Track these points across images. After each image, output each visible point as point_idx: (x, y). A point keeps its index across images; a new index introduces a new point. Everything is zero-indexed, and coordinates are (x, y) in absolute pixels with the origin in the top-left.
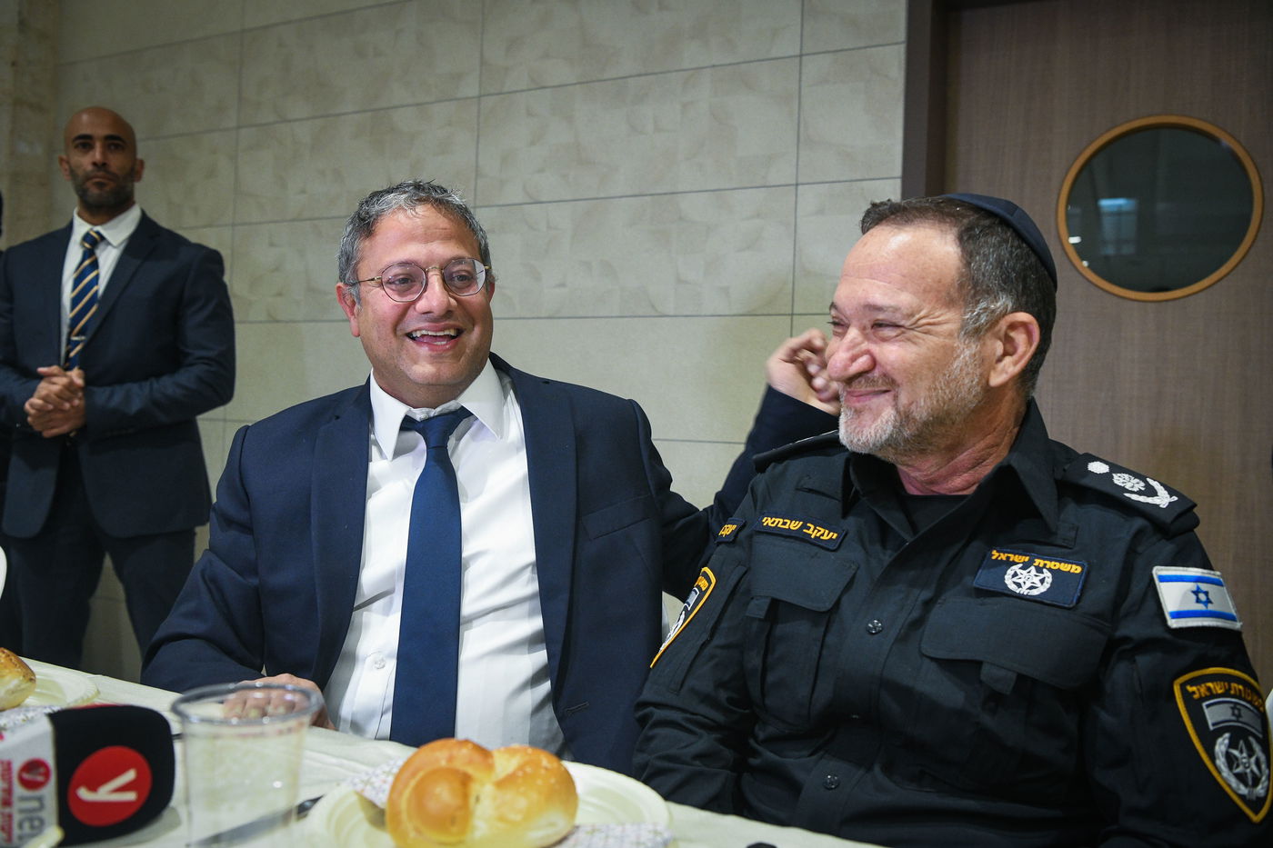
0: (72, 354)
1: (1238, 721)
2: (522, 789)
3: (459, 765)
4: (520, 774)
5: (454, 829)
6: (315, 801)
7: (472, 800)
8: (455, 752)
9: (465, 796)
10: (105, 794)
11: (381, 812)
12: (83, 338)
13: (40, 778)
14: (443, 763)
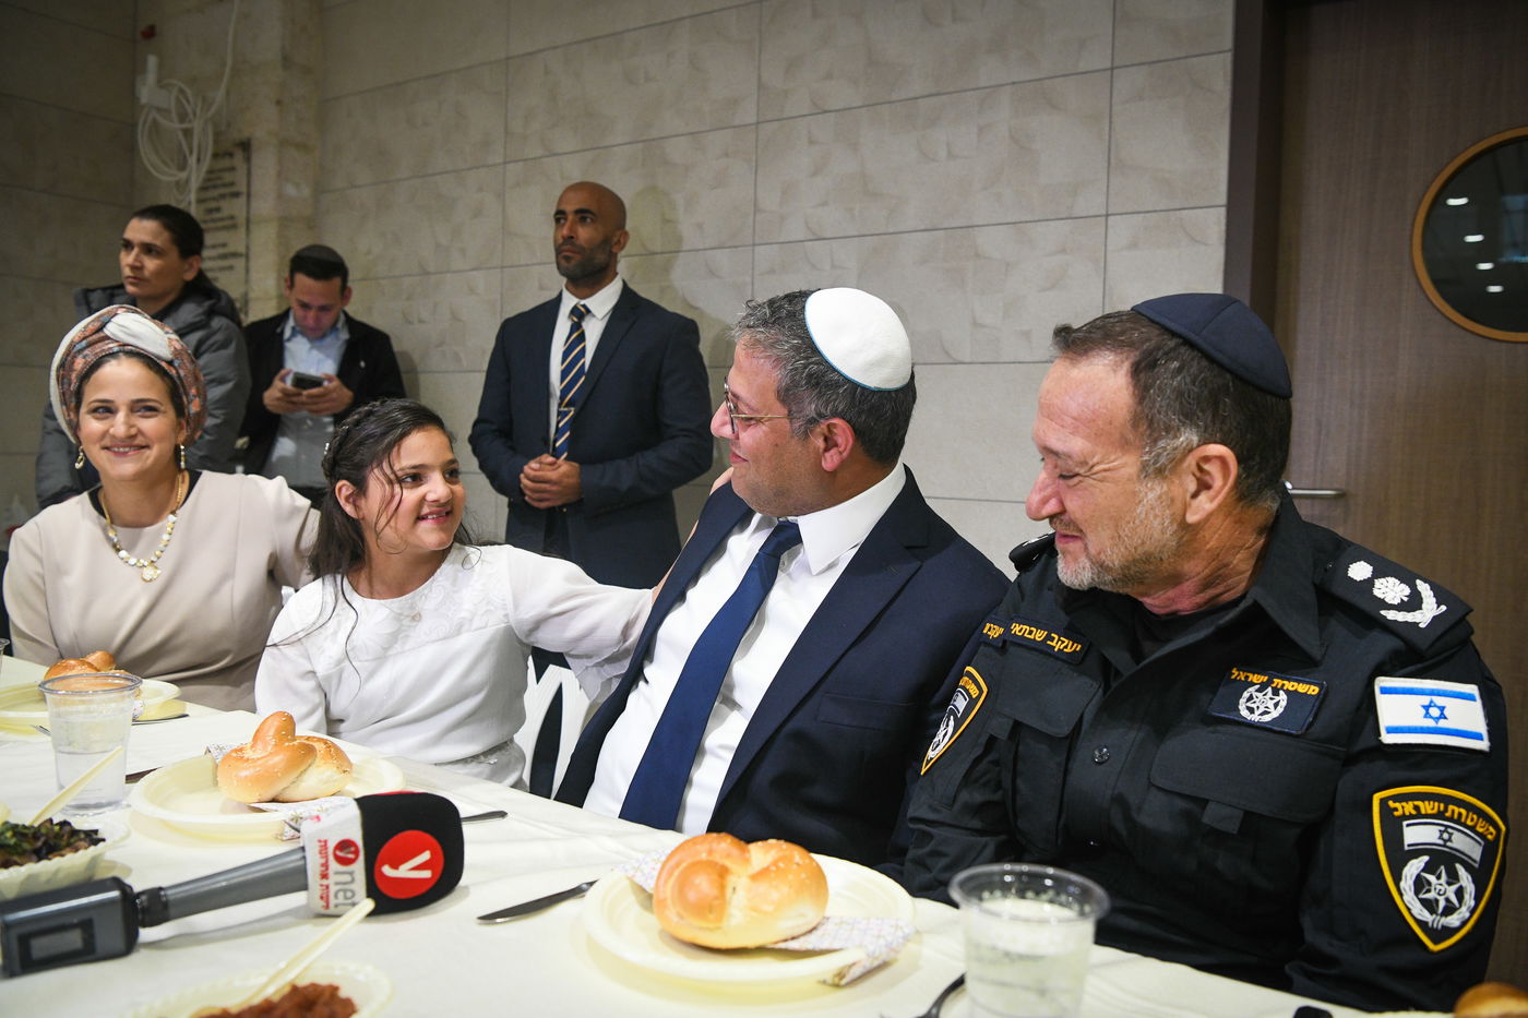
0: (561, 425)
1: (1444, 846)
2: (774, 883)
3: (717, 858)
4: (774, 868)
5: (711, 917)
6: (591, 884)
7: (729, 891)
8: (715, 845)
9: (722, 887)
10: (405, 871)
11: (650, 897)
12: (573, 409)
13: (351, 856)
14: (704, 856)
